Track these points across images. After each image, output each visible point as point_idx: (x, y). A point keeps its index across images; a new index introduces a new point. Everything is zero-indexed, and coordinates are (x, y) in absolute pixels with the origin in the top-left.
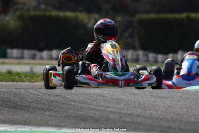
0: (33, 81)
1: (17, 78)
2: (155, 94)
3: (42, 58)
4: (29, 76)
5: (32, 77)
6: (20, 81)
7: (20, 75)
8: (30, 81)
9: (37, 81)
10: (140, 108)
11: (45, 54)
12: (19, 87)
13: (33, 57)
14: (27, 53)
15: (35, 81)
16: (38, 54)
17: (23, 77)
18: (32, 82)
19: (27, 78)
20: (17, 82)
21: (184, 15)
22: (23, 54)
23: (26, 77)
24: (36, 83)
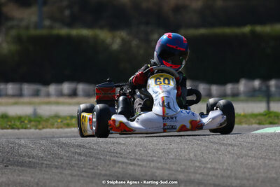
0: (41, 127)
1: (18, 123)
2: (216, 141)
3: (48, 95)
4: (34, 121)
5: (39, 122)
6: (22, 128)
7: (22, 120)
8: (36, 127)
9: (47, 127)
10: (197, 161)
11: (52, 88)
12: (22, 137)
13: (36, 94)
14: (27, 88)
15: (44, 128)
16: (43, 89)
17: (26, 122)
18: (40, 129)
19: (33, 123)
20: (18, 129)
21: (247, 29)
22: (21, 90)
23: (30, 121)
24: (45, 130)
